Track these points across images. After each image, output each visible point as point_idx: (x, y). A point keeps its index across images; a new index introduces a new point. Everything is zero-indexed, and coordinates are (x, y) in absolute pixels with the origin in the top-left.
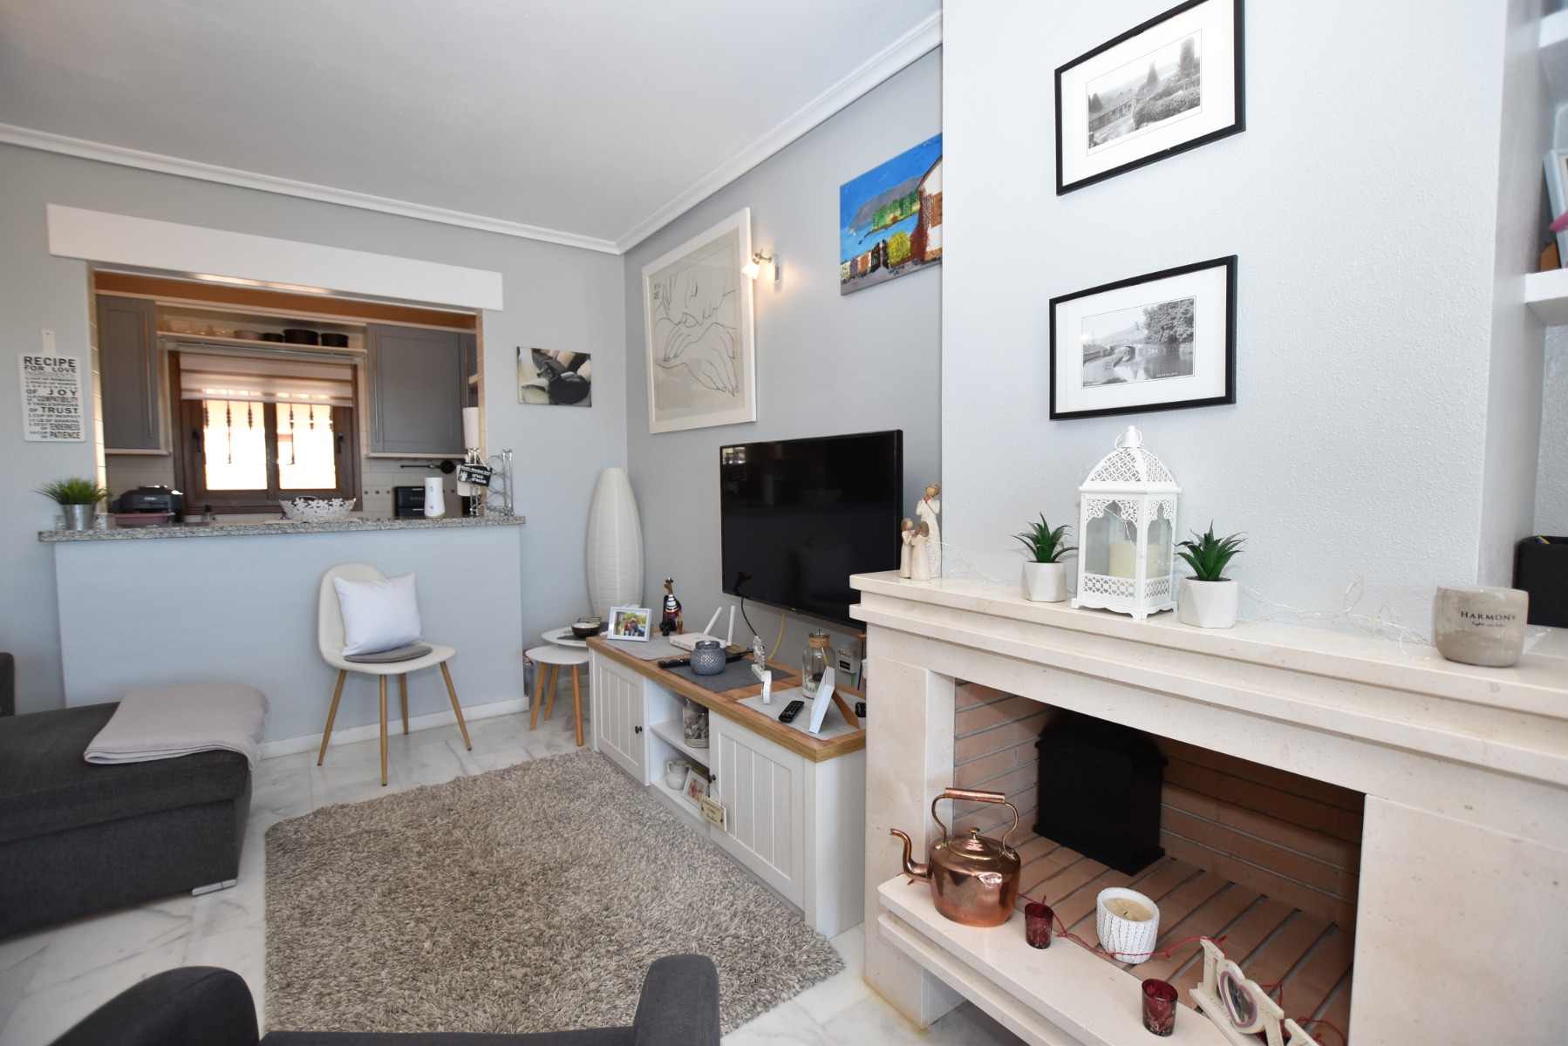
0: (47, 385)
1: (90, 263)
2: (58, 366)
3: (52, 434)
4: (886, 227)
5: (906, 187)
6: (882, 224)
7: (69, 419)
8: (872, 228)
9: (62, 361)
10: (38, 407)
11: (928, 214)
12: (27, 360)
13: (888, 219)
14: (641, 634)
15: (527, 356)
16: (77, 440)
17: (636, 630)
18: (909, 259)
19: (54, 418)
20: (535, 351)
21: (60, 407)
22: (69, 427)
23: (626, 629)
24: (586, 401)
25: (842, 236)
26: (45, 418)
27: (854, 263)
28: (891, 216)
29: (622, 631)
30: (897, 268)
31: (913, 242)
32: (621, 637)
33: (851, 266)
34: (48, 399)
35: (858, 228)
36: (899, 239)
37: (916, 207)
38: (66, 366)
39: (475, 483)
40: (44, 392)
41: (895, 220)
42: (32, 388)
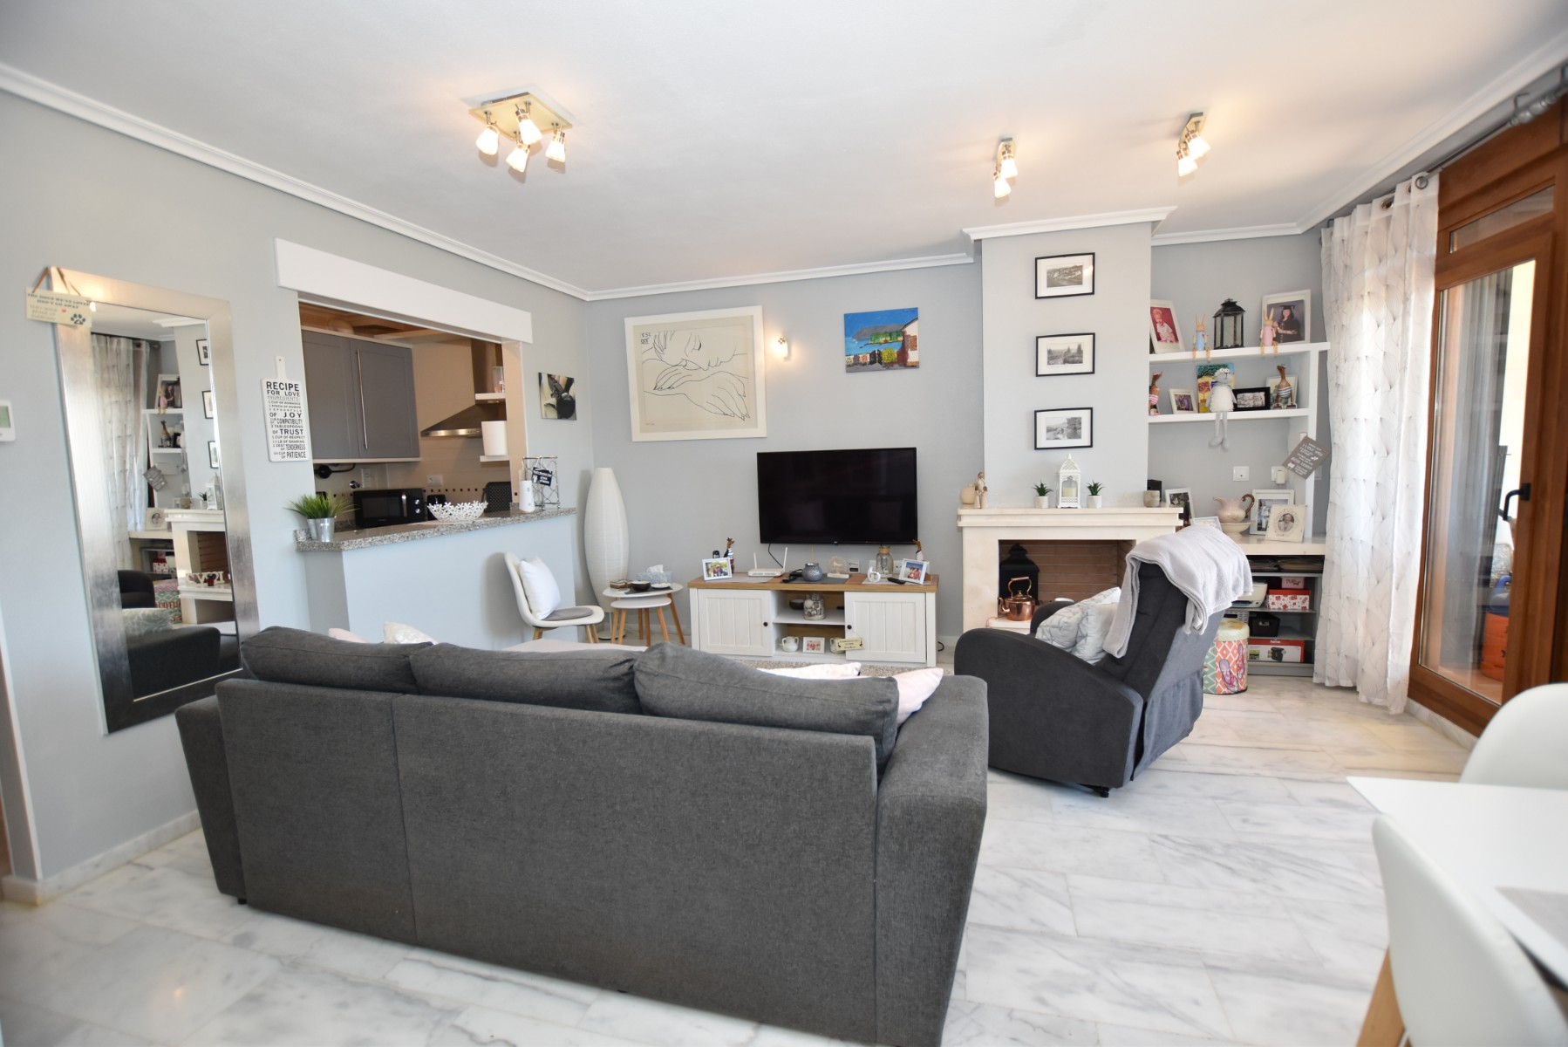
0: (283, 408)
1: (301, 294)
2: (288, 391)
3: (289, 454)
4: (881, 344)
5: (893, 327)
6: (877, 341)
7: (298, 439)
8: (870, 342)
9: (290, 386)
10: (278, 429)
11: (908, 343)
12: (269, 385)
13: (882, 340)
14: (726, 574)
15: (545, 380)
16: (303, 459)
17: (722, 572)
18: (896, 363)
19: (289, 439)
20: (549, 376)
21: (292, 428)
22: (297, 447)
23: (715, 572)
24: (572, 417)
25: (846, 341)
26: (283, 439)
27: (856, 357)
28: (884, 339)
29: (712, 574)
30: (889, 366)
31: (898, 355)
32: (712, 578)
33: (854, 358)
34: (284, 421)
35: (859, 340)
36: (890, 351)
37: (901, 339)
38: (293, 390)
39: (542, 483)
40: (280, 415)
41: (886, 342)
42: (273, 412)
